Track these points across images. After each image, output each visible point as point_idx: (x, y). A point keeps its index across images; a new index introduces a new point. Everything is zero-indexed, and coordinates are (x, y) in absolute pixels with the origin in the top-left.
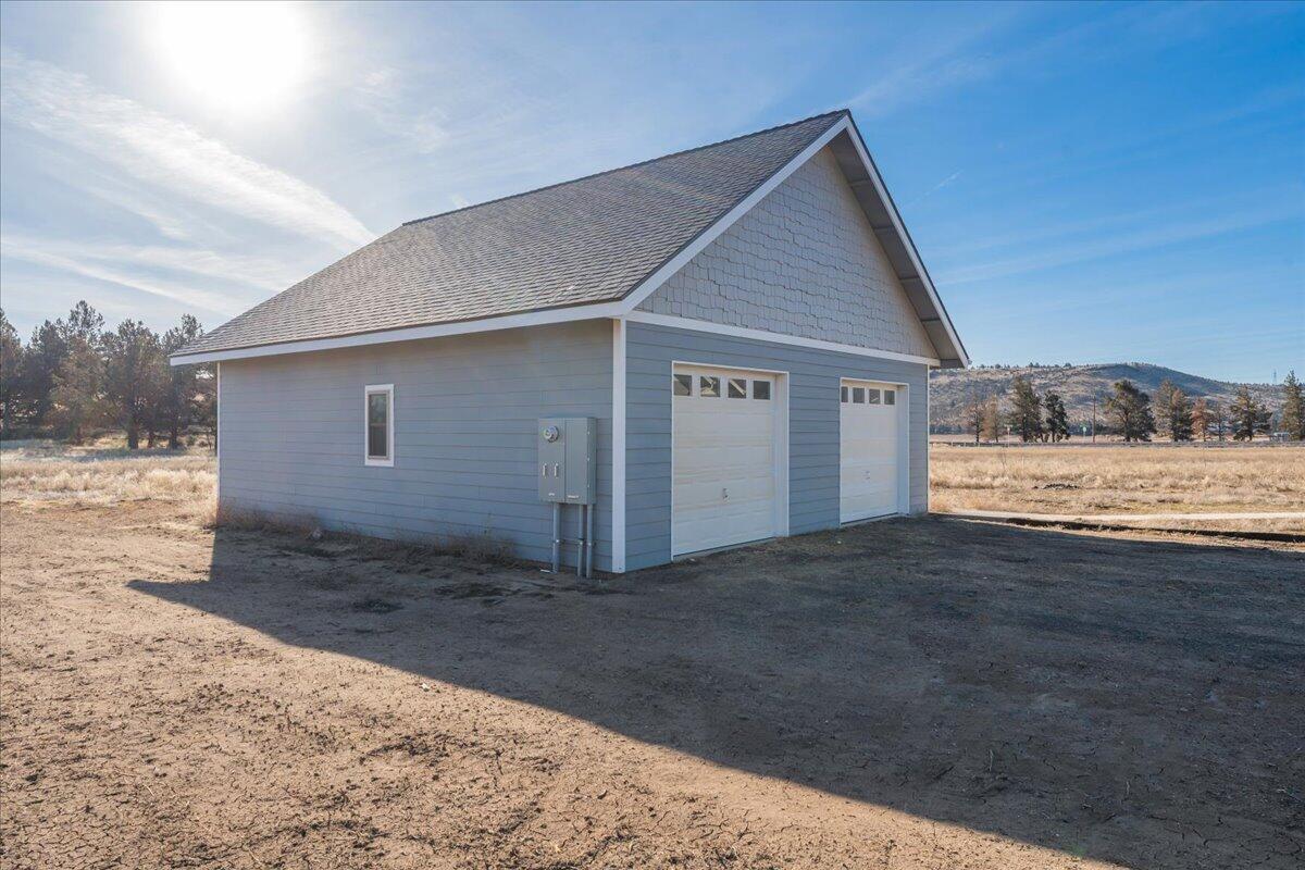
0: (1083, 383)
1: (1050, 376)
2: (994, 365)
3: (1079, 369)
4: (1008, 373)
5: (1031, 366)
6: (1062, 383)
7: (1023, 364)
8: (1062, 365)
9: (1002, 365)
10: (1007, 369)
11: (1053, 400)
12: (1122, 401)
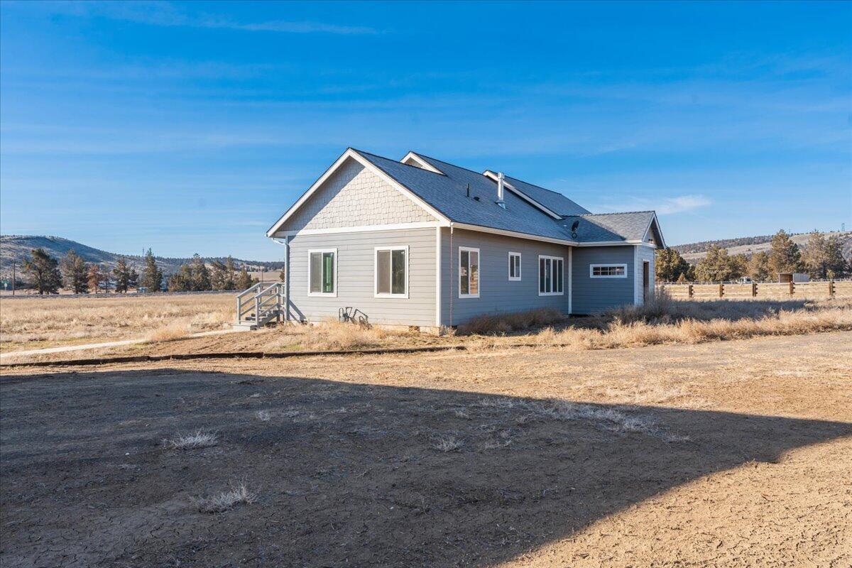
0: (10, 250)
12: (37, 264)
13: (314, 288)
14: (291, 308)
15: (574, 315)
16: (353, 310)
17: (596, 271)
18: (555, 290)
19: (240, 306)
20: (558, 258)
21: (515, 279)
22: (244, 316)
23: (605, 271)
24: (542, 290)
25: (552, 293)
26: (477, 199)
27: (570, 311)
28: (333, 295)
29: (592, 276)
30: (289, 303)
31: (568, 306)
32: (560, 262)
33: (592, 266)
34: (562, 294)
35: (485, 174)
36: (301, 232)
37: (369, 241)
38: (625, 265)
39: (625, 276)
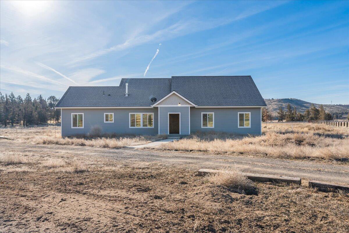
3: (275, 100)
20: (148, 113)
25: (142, 127)
34: (153, 127)
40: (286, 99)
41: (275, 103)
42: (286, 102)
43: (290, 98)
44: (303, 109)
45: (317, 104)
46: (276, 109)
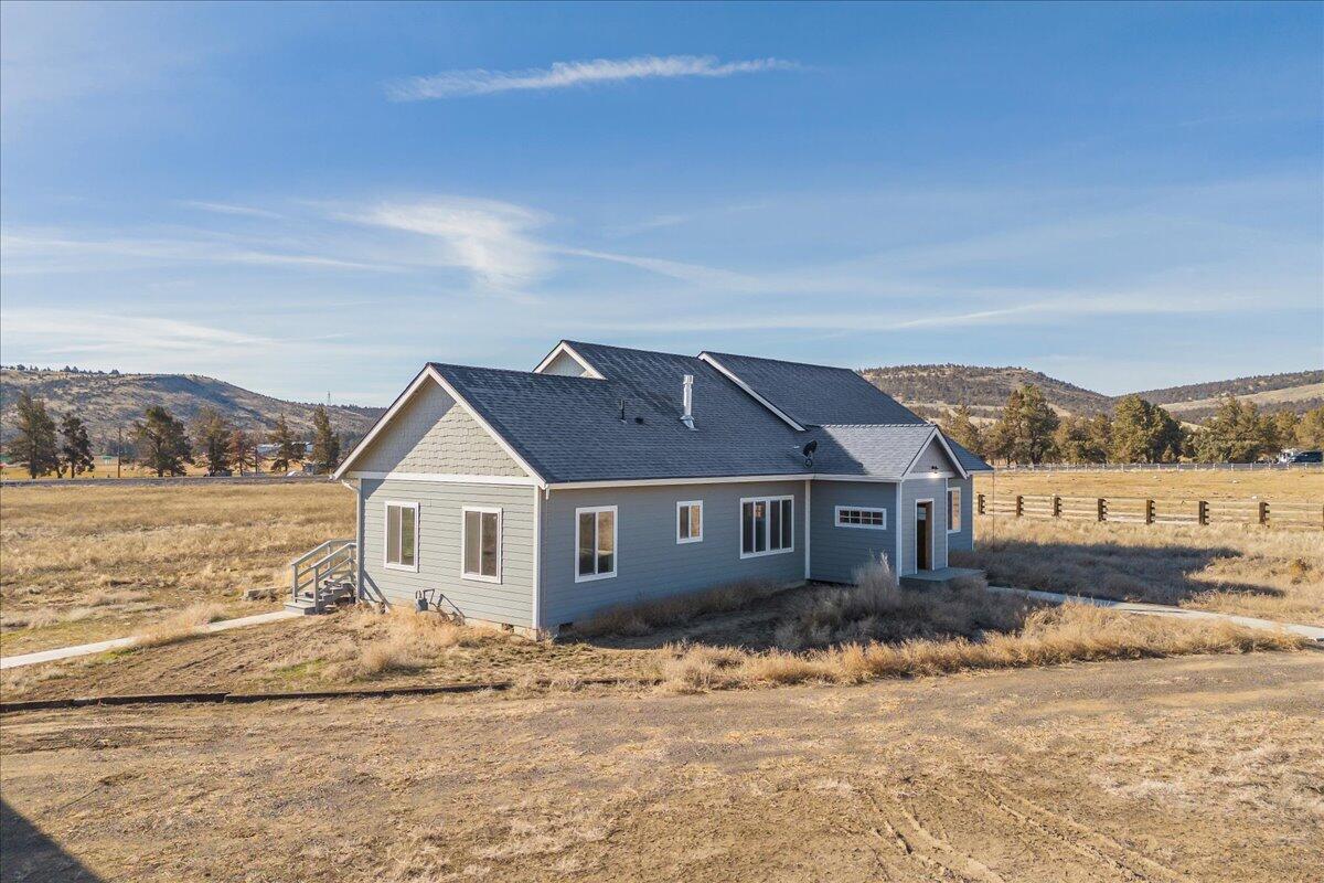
0: (133, 395)
1: (92, 384)
2: (15, 365)
3: (129, 378)
4: (36, 377)
5: (67, 370)
6: (107, 394)
7: (57, 367)
8: (108, 371)
9: (27, 366)
10: (34, 372)
11: (72, 424)
12: (155, 431)
13: (392, 557)
14: (366, 583)
15: (813, 581)
16: (437, 594)
17: (845, 516)
18: (774, 545)
19: (297, 577)
20: (781, 498)
21: (691, 539)
22: (302, 593)
23: (855, 517)
24: (748, 548)
25: (768, 551)
26: (639, 421)
27: (808, 575)
28: (413, 568)
29: (838, 523)
30: (363, 574)
31: (804, 569)
32: (786, 503)
33: (838, 509)
34: (791, 550)
35: (701, 358)
36: (392, 476)
37: (458, 497)
38: (884, 511)
39: (884, 527)
40: (174, 378)
41: (131, 389)
42: (176, 390)
43: (188, 373)
44: (240, 418)
45: (287, 403)
46: (136, 414)
